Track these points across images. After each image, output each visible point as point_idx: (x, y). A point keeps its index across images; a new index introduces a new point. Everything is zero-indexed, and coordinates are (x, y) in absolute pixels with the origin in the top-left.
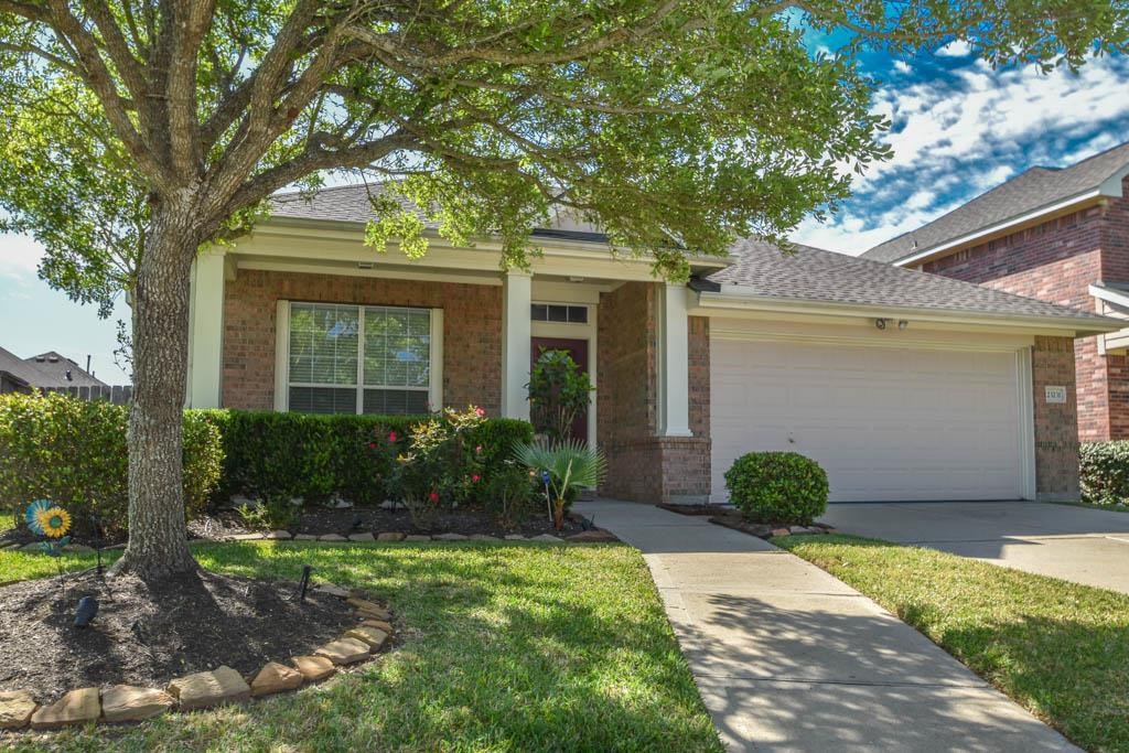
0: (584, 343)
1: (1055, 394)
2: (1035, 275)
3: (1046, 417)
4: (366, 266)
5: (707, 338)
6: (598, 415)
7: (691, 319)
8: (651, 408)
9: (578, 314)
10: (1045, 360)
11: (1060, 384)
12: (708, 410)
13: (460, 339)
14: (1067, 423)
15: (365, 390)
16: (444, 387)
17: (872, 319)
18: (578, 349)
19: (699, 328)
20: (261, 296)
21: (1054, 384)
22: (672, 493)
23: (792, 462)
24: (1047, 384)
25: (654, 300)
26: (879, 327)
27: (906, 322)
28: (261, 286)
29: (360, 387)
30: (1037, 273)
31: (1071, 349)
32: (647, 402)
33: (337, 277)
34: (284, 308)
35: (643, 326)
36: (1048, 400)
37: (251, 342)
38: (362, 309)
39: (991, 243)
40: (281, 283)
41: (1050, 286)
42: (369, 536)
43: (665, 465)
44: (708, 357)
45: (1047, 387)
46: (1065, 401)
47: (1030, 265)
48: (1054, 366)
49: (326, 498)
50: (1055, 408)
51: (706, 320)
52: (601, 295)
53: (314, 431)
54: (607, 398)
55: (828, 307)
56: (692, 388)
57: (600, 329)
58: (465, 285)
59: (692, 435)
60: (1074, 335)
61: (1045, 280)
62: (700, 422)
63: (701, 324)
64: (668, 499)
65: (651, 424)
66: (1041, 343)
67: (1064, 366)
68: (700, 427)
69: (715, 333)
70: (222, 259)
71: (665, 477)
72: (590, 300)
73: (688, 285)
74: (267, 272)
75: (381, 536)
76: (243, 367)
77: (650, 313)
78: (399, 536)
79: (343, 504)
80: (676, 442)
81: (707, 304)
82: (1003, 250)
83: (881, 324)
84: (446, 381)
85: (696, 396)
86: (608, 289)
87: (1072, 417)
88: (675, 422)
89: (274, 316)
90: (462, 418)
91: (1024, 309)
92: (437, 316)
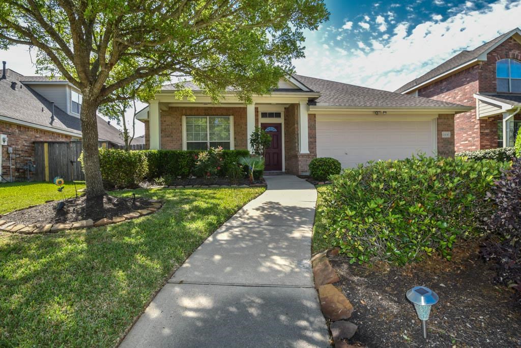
0: (281, 124)
1: (446, 135)
2: (456, 91)
3: (442, 143)
4: (205, 104)
5: (315, 121)
6: (285, 147)
7: (309, 115)
8: (297, 145)
9: (278, 115)
10: (442, 122)
11: (448, 131)
12: (315, 145)
13: (239, 125)
14: (450, 145)
15: (210, 143)
16: (235, 141)
17: (374, 112)
18: (278, 126)
19: (312, 118)
20: (176, 115)
21: (446, 131)
22: (302, 172)
23: (327, 161)
24: (442, 131)
25: (297, 109)
26: (377, 114)
27: (386, 112)
28: (176, 111)
29: (208, 141)
30: (456, 90)
31: (453, 118)
32: (295, 142)
33: (199, 107)
34: (184, 118)
35: (294, 118)
36: (443, 137)
37: (174, 129)
38: (208, 117)
39: (440, 81)
40: (182, 110)
41: (461, 95)
42: (191, 186)
43: (300, 163)
44: (315, 127)
45: (443, 133)
46: (450, 137)
47: (454, 88)
48: (446, 125)
49: (188, 175)
50: (445, 140)
51: (315, 115)
52: (285, 108)
53: (181, 155)
54: (288, 142)
55: (356, 108)
56: (310, 137)
57: (285, 120)
58: (240, 108)
59: (309, 153)
60: (454, 113)
61: (459, 93)
62: (313, 148)
63: (313, 116)
64: (300, 173)
65: (297, 150)
66: (440, 116)
67: (450, 124)
68: (313, 150)
69: (318, 119)
70: (158, 104)
71: (300, 167)
72: (281, 110)
73: (307, 104)
74: (178, 107)
75: (195, 186)
76: (172, 137)
77: (296, 114)
78: (200, 186)
79: (193, 177)
80: (303, 155)
81: (313, 110)
82: (445, 83)
83: (377, 113)
84: (235, 138)
85: (311, 140)
86: (287, 106)
87: (452, 142)
88: (304, 149)
89: (181, 121)
90: (216, 150)
91: (432, 105)
92: (231, 118)
